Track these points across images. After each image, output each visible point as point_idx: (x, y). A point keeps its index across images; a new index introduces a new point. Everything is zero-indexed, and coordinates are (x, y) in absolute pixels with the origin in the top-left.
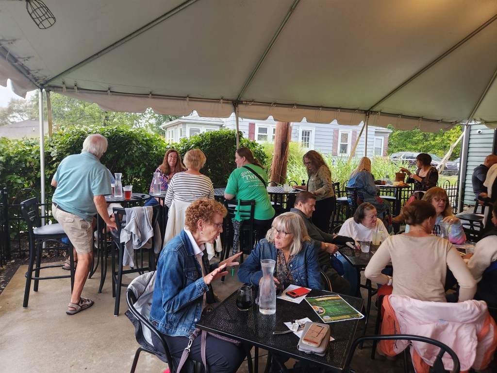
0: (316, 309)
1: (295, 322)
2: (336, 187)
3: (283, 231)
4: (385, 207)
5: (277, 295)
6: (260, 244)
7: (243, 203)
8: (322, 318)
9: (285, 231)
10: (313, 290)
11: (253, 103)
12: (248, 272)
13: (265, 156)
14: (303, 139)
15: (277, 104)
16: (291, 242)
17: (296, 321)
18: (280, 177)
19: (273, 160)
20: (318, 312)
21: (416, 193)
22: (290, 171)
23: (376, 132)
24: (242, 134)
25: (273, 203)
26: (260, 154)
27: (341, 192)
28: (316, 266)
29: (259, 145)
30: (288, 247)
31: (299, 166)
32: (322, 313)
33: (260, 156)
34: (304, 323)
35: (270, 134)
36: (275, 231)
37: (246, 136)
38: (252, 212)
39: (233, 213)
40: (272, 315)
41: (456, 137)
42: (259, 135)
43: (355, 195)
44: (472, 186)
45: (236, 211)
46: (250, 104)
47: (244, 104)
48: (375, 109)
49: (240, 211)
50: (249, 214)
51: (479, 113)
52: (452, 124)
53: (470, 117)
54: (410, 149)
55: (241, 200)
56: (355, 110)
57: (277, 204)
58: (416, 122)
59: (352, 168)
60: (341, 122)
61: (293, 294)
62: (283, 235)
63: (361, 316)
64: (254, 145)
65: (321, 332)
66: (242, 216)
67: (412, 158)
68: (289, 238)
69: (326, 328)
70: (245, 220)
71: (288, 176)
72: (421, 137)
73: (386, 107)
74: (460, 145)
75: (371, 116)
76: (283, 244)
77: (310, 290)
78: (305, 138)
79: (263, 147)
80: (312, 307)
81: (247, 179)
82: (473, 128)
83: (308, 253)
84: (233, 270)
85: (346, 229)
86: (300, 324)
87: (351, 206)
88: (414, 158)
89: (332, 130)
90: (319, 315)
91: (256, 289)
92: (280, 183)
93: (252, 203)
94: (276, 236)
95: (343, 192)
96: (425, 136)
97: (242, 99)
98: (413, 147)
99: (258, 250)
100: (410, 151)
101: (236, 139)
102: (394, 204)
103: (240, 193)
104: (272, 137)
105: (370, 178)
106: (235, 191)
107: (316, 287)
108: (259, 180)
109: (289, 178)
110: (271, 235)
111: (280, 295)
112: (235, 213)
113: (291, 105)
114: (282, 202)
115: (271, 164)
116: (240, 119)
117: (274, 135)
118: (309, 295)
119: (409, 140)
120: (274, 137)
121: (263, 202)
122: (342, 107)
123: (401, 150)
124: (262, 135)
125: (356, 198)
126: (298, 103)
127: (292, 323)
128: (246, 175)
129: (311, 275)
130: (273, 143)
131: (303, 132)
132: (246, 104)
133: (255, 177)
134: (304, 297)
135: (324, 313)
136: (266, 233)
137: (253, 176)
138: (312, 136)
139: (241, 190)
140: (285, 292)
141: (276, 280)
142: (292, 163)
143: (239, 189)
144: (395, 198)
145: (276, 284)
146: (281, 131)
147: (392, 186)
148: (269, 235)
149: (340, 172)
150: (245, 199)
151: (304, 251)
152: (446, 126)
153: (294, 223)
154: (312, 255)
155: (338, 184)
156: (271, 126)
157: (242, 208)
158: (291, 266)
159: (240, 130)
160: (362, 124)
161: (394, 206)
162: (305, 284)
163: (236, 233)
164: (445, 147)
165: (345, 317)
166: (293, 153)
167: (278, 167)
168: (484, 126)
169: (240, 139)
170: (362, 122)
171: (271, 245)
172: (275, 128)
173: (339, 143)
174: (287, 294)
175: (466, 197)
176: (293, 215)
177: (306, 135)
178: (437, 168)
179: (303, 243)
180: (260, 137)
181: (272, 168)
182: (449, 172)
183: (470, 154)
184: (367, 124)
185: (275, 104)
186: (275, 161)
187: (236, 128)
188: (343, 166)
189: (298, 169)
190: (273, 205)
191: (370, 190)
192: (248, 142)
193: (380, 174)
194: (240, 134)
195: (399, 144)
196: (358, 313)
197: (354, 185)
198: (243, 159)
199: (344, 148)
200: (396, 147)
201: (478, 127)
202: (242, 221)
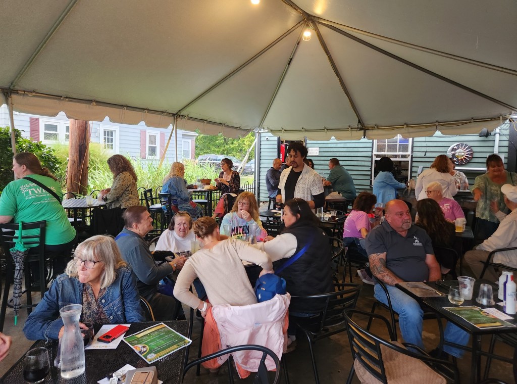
0: (137, 348)
1: (112, 377)
2: (149, 194)
3: (91, 260)
4: (198, 210)
5: (85, 346)
6: (57, 282)
7: (26, 226)
8: (146, 358)
9: (93, 259)
10: (133, 324)
11: (34, 94)
12: (41, 324)
13: (56, 161)
14: (105, 139)
15: (69, 98)
16: (101, 271)
17: (114, 375)
18: (79, 186)
19: (69, 165)
20: (140, 352)
21: (224, 196)
22: (92, 178)
23: (183, 135)
24: (20, 133)
25: (72, 220)
26: (49, 158)
27: (154, 198)
28: (135, 295)
29: (47, 147)
30: (98, 278)
31: (104, 171)
32: (146, 351)
33: (49, 161)
34: (124, 373)
35: (62, 132)
36: (79, 261)
37: (26, 135)
38: (43, 236)
39: (12, 240)
40: (80, 377)
41: (249, 142)
42: (45, 134)
43: (169, 201)
44: (266, 185)
45: (17, 238)
46: (30, 95)
47: (21, 94)
48: (183, 113)
49: (23, 238)
50: (37, 239)
51: (267, 123)
52: (247, 131)
53: (260, 125)
54: (214, 152)
55: (23, 223)
56: (162, 112)
57: (78, 220)
58: (219, 127)
59: (164, 173)
60: (149, 124)
61: (107, 338)
62: (91, 265)
63: (189, 342)
64: (39, 147)
65: (147, 380)
66: (25, 243)
67: (216, 160)
68: (99, 267)
69: (152, 371)
70: (31, 248)
71: (90, 184)
72: (222, 141)
73: (193, 111)
74: (254, 150)
75: (179, 119)
76: (92, 277)
77: (129, 325)
78: (108, 139)
79: (54, 150)
80: (132, 347)
81: (30, 194)
82: (263, 135)
83: (124, 282)
84: (16, 317)
85: (163, 242)
86: (119, 377)
87: (166, 213)
88: (219, 160)
89: (139, 131)
90: (141, 356)
91: (54, 345)
92: (80, 193)
93: (42, 226)
94: (80, 268)
95: (156, 198)
96: (225, 140)
97: (16, 88)
98: (216, 150)
99: (55, 291)
100: (214, 153)
101: (10, 139)
102: (205, 207)
103: (20, 214)
104: (65, 137)
105: (183, 183)
106: (13, 210)
107: (136, 319)
108: (49, 194)
109: (91, 186)
110: (73, 268)
111: (90, 345)
112: (15, 240)
113: (90, 101)
114: (84, 216)
115: (66, 170)
116: (15, 113)
117: (68, 134)
118: (129, 332)
119: (212, 143)
120: (67, 137)
121: (58, 221)
122: (149, 109)
123: (207, 153)
124: (50, 134)
125: (170, 204)
126: (97, 100)
127: (109, 378)
128: (29, 188)
129: (129, 306)
130: (68, 143)
131: (105, 132)
132: (24, 95)
133: (42, 191)
134: (122, 338)
135: (148, 351)
136: (65, 266)
137: (39, 190)
138: (116, 137)
139: (22, 209)
140: (96, 337)
141: (82, 325)
142: (94, 169)
143: (19, 208)
144: (207, 201)
145: (84, 332)
146: (77, 131)
147: (203, 190)
148: (71, 268)
149: (151, 178)
150: (28, 220)
151: (119, 280)
152: (243, 133)
153: (104, 248)
154: (130, 283)
155: (150, 191)
156: (62, 122)
157: (25, 233)
158: (103, 301)
159: (16, 128)
160: (171, 127)
161: (205, 209)
162: (122, 319)
163: (17, 267)
164: (241, 150)
165: (172, 348)
166: (94, 155)
167: (75, 175)
168: (270, 134)
169: (17, 139)
170: (171, 125)
171: (72, 280)
172: (68, 125)
173: (148, 145)
174: (99, 340)
175: (261, 195)
176: (103, 239)
177: (108, 135)
178: (238, 171)
179: (117, 271)
180: (47, 136)
181: (68, 175)
182: (247, 172)
183: (262, 158)
184: (176, 127)
185: (67, 97)
186: (72, 168)
187: (10, 125)
188: (154, 170)
189: (102, 176)
190: (71, 223)
191: (183, 196)
192: (30, 143)
193: (191, 178)
194: (17, 134)
195: (204, 147)
196: (185, 339)
197: (167, 192)
198: (22, 167)
199: (153, 151)
200: (201, 150)
201: (266, 135)
202: (27, 250)
